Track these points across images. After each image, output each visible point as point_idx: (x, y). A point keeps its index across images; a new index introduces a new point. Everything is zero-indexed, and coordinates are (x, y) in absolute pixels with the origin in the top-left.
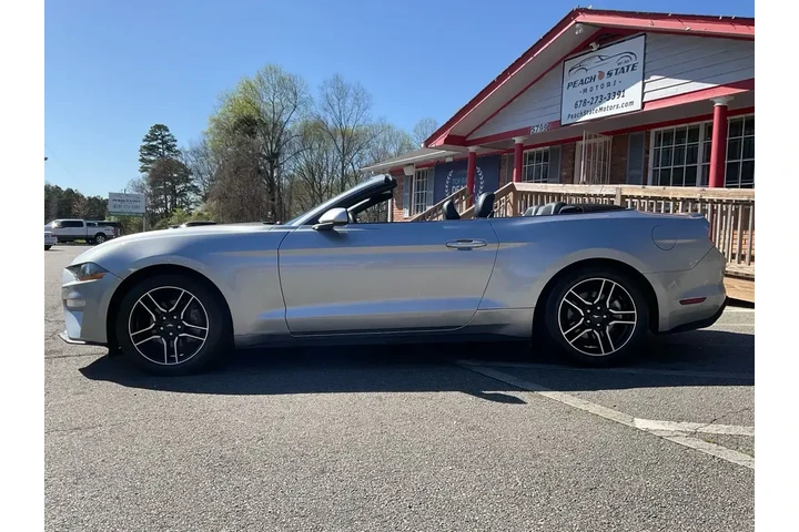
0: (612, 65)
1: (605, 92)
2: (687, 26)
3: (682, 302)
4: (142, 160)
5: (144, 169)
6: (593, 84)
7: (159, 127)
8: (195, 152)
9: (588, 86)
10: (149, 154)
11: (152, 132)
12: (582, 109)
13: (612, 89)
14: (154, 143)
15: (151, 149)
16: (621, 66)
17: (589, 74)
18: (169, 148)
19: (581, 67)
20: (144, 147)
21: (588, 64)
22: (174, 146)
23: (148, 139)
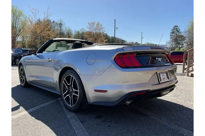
3: (96, 91)
4: (171, 36)
5: (171, 38)
7: (176, 26)
8: (185, 32)
10: (173, 34)
11: (174, 28)
14: (174, 31)
15: (173, 32)
18: (178, 32)
20: (172, 32)
22: (180, 31)
23: (173, 30)
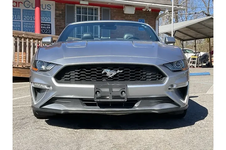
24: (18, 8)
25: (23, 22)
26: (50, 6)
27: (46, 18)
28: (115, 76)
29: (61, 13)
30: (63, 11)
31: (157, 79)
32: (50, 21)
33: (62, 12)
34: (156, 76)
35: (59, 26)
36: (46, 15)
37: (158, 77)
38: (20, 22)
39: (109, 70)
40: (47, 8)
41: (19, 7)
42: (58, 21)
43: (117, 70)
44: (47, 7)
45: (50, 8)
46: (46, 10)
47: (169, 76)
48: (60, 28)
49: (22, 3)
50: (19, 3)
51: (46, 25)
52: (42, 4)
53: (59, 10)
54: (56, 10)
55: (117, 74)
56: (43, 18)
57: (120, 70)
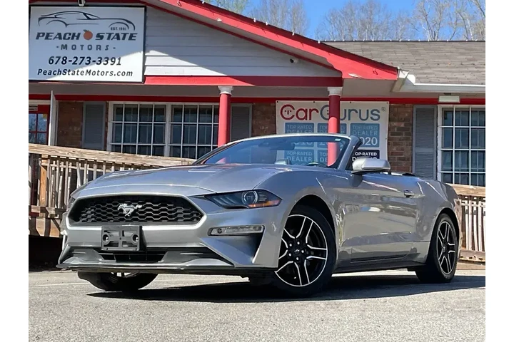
0: (104, 27)
1: (94, 54)
2: (219, 19)
6: (75, 42)
9: (70, 43)
12: (60, 66)
13: (103, 54)
16: (115, 32)
17: (71, 29)
19: (55, 17)
21: (68, 18)
24: (308, 121)
25: (319, 151)
26: (379, 112)
27: (368, 139)
28: (133, 214)
29: (402, 125)
30: (409, 121)
31: (195, 220)
32: (378, 146)
33: (405, 125)
34: (192, 215)
35: (397, 154)
36: (369, 133)
37: (195, 215)
38: (313, 151)
39: (125, 205)
40: (371, 118)
41: (310, 119)
42: (395, 144)
43: (135, 205)
44: (370, 115)
45: (376, 117)
46: (369, 121)
47: (207, 213)
48: (400, 159)
49: (318, 112)
50: (311, 111)
51: (367, 154)
52: (360, 110)
53: (399, 120)
54: (390, 120)
55: (136, 210)
56: (374, 139)
57: (140, 204)
